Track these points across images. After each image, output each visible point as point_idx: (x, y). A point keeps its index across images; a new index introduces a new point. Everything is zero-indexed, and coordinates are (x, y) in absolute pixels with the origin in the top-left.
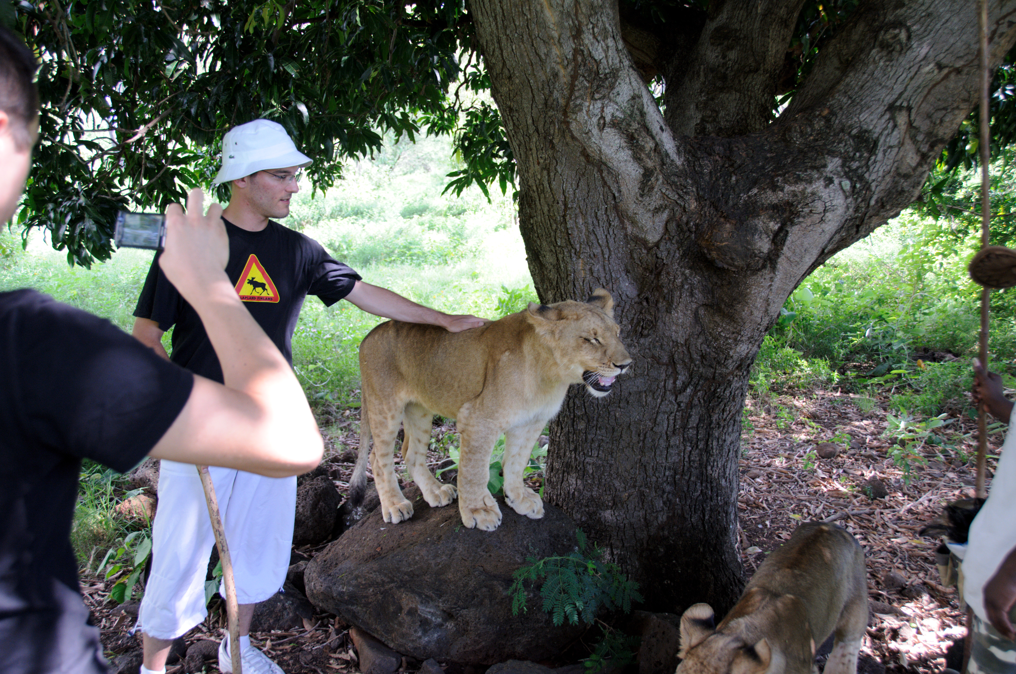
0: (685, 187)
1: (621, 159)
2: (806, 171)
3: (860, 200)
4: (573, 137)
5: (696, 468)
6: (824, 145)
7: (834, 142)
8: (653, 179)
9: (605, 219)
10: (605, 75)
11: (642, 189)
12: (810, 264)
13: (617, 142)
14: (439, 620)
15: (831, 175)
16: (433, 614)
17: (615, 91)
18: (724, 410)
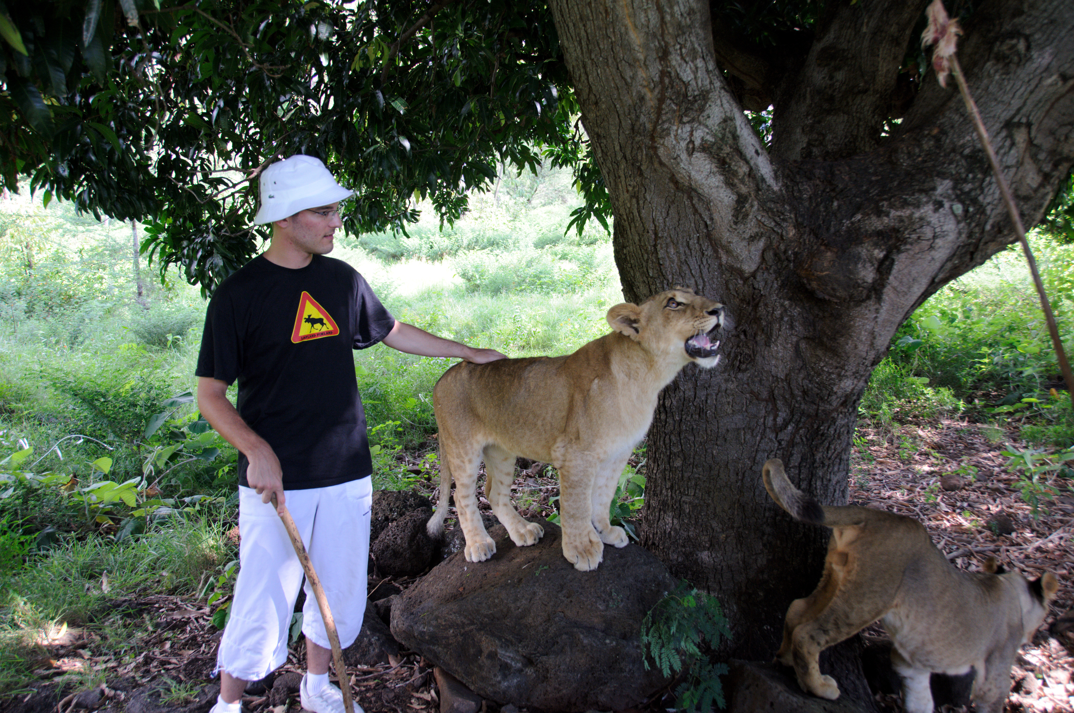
0: (783, 214)
1: (712, 185)
2: (913, 194)
3: (973, 224)
4: (661, 163)
6: (934, 166)
7: (944, 163)
8: (747, 206)
9: (698, 248)
10: (694, 97)
11: (736, 216)
12: (919, 294)
13: (708, 167)
14: (519, 665)
15: (940, 199)
16: (512, 659)
17: (705, 114)
18: (828, 448)
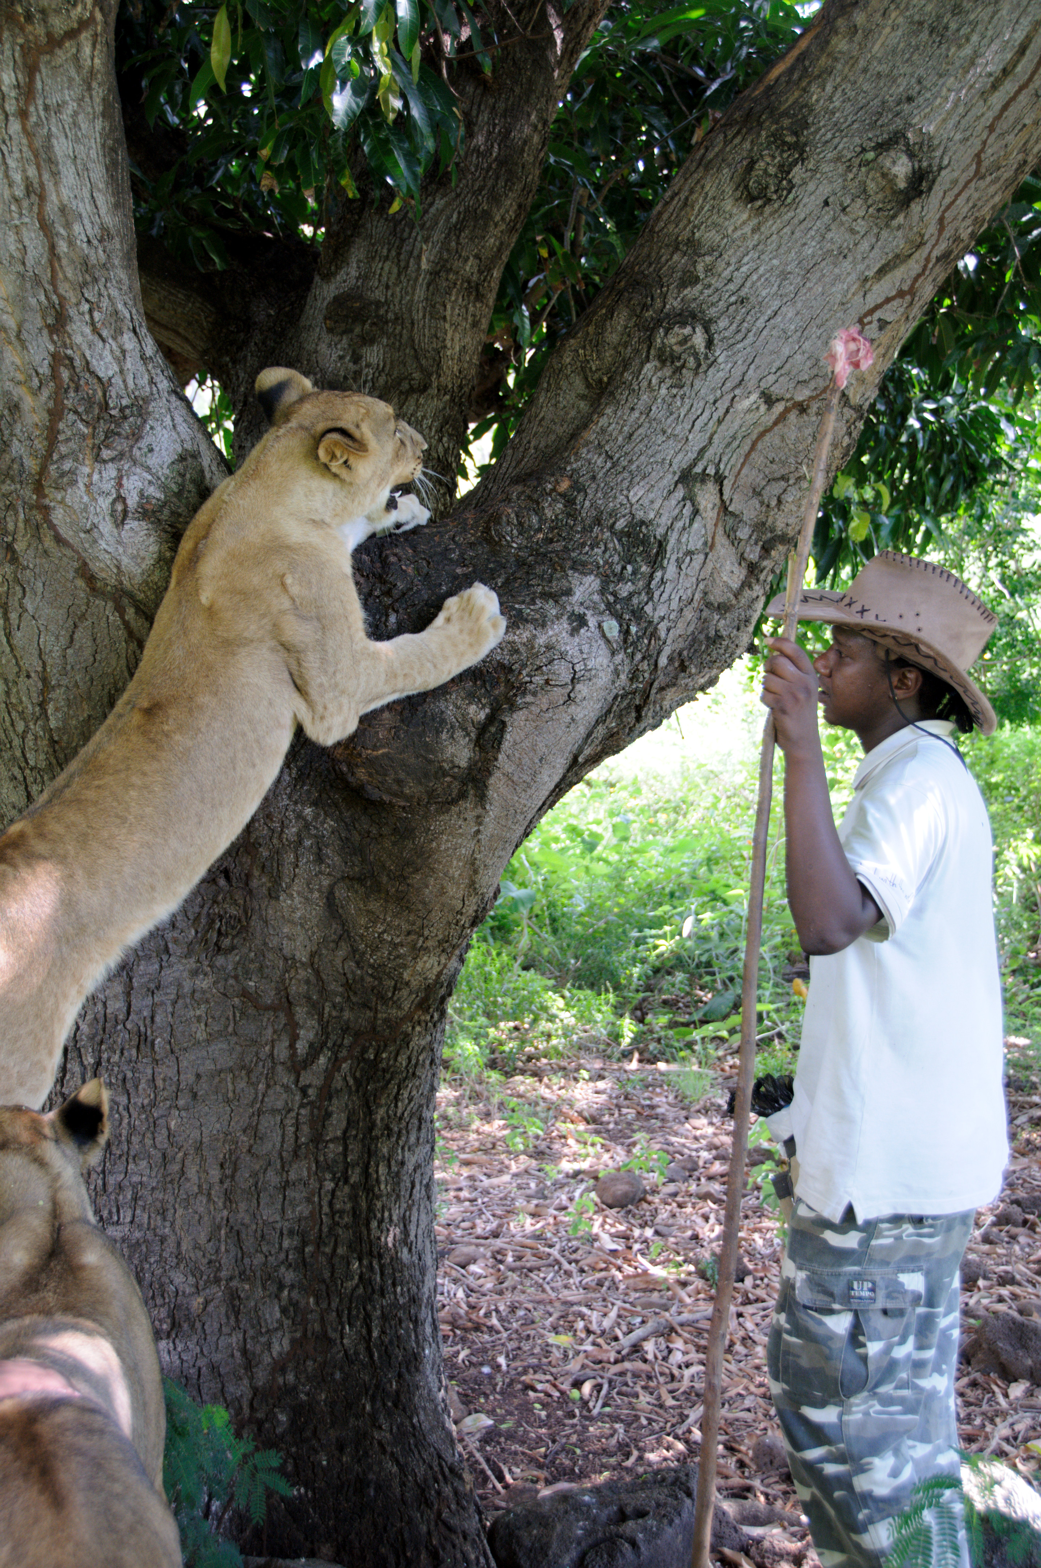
2: (533, 602)
3: (639, 656)
4: (59, 540)
5: (346, 1227)
6: (566, 549)
7: (583, 545)
10: (122, 410)
12: (552, 784)
13: (154, 548)
15: (582, 610)
17: (143, 444)
18: (396, 1099)
